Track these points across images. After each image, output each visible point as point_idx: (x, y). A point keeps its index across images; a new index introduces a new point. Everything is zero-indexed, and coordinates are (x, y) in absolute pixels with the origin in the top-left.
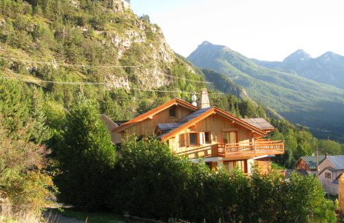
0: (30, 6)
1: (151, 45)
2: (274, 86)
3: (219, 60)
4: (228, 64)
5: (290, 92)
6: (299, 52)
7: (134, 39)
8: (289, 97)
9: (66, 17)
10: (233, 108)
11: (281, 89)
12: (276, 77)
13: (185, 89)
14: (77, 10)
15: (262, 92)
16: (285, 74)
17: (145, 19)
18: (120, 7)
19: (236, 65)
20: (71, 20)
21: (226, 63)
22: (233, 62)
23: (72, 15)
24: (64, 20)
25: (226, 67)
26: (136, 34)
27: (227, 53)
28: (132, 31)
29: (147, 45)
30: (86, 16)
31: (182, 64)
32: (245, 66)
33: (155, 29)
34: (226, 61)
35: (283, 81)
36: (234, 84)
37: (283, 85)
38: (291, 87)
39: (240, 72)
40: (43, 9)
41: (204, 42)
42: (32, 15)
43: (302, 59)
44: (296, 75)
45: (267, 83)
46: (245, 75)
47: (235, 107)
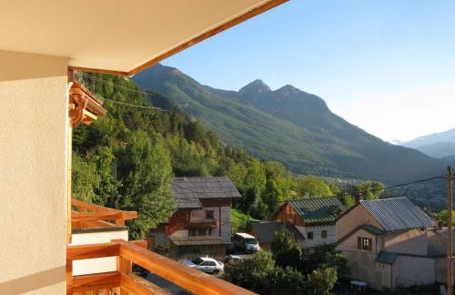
2: (228, 118)
4: (177, 89)
5: (244, 125)
6: (257, 83)
8: (244, 131)
10: (176, 128)
11: (234, 122)
12: (230, 108)
13: (111, 98)
15: (214, 124)
16: (241, 105)
19: (187, 91)
21: (175, 87)
22: (184, 88)
27: (177, 76)
34: (175, 85)
35: (237, 112)
37: (237, 117)
38: (246, 121)
43: (260, 91)
44: (252, 107)
45: (220, 114)
47: (179, 128)
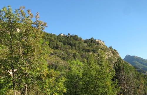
0: (70, 46)
1: (115, 57)
3: (134, 61)
7: (108, 55)
9: (83, 49)
14: (87, 47)
17: (111, 48)
18: (101, 44)
20: (86, 50)
23: (85, 49)
24: (83, 50)
25: (137, 64)
26: (109, 54)
28: (107, 53)
29: (114, 57)
30: (91, 49)
31: (127, 63)
32: (145, 63)
33: (115, 51)
36: (142, 70)
39: (143, 65)
40: (75, 47)
41: (127, 55)
42: (72, 49)
46: (145, 66)
